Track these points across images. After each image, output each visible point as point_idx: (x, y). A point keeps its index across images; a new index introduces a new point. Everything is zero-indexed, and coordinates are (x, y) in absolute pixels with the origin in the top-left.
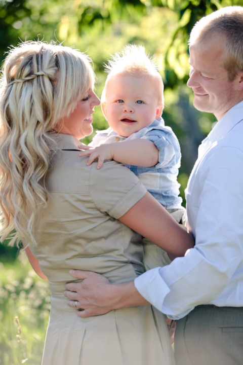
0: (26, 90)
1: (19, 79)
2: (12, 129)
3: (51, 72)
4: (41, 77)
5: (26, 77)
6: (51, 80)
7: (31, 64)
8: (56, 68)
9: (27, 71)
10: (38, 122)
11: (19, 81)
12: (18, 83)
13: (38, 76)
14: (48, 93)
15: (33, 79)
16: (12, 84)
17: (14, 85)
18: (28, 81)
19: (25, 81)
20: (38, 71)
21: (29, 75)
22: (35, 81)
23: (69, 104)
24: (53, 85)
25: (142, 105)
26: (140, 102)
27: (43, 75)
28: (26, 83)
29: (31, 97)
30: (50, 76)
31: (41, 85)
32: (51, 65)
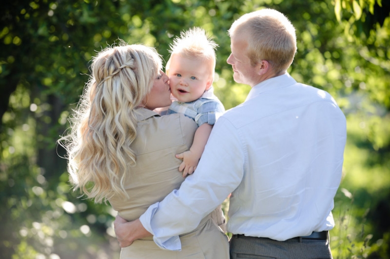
0: (116, 82)
1: (108, 76)
2: (106, 114)
3: (130, 63)
4: (124, 69)
5: (113, 72)
6: (132, 69)
7: (114, 62)
8: (133, 59)
9: (112, 68)
10: (129, 103)
11: (108, 77)
12: (108, 79)
13: (122, 69)
14: (132, 78)
15: (119, 73)
16: (103, 83)
17: (105, 83)
18: (115, 75)
19: (113, 77)
20: (121, 66)
21: (115, 70)
22: (121, 74)
23: (149, 83)
24: (135, 73)
25: (195, 80)
26: (194, 78)
27: (125, 67)
28: (115, 78)
29: (121, 85)
30: (131, 67)
31: (126, 75)
32: (129, 59)
